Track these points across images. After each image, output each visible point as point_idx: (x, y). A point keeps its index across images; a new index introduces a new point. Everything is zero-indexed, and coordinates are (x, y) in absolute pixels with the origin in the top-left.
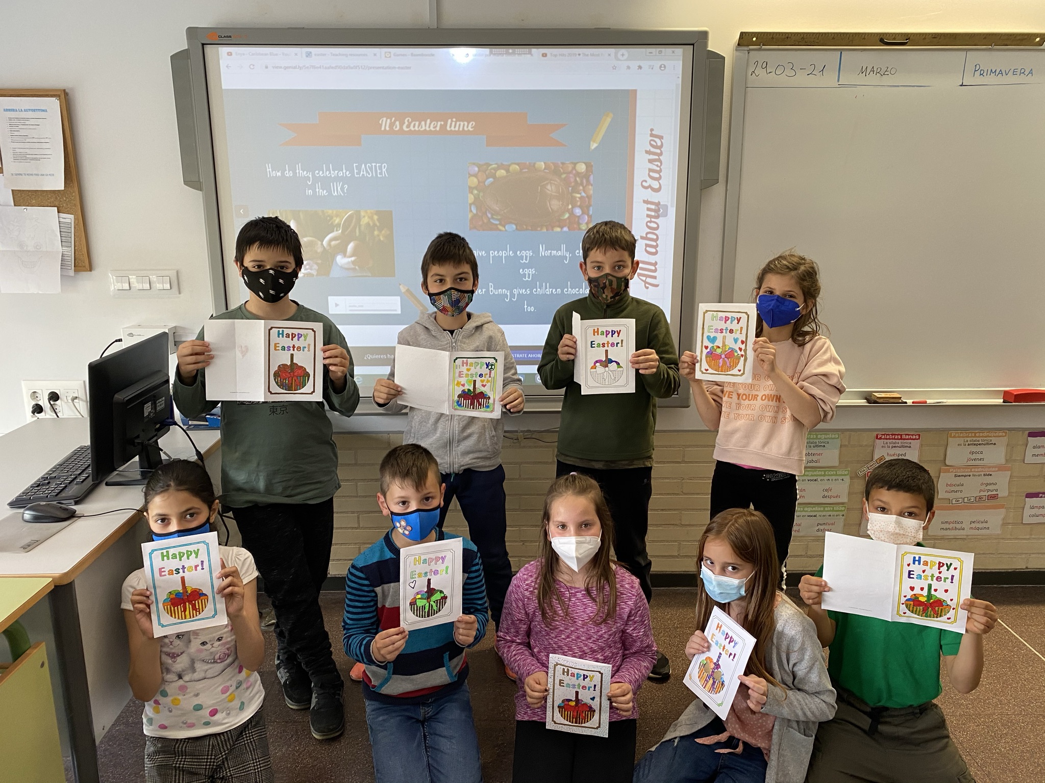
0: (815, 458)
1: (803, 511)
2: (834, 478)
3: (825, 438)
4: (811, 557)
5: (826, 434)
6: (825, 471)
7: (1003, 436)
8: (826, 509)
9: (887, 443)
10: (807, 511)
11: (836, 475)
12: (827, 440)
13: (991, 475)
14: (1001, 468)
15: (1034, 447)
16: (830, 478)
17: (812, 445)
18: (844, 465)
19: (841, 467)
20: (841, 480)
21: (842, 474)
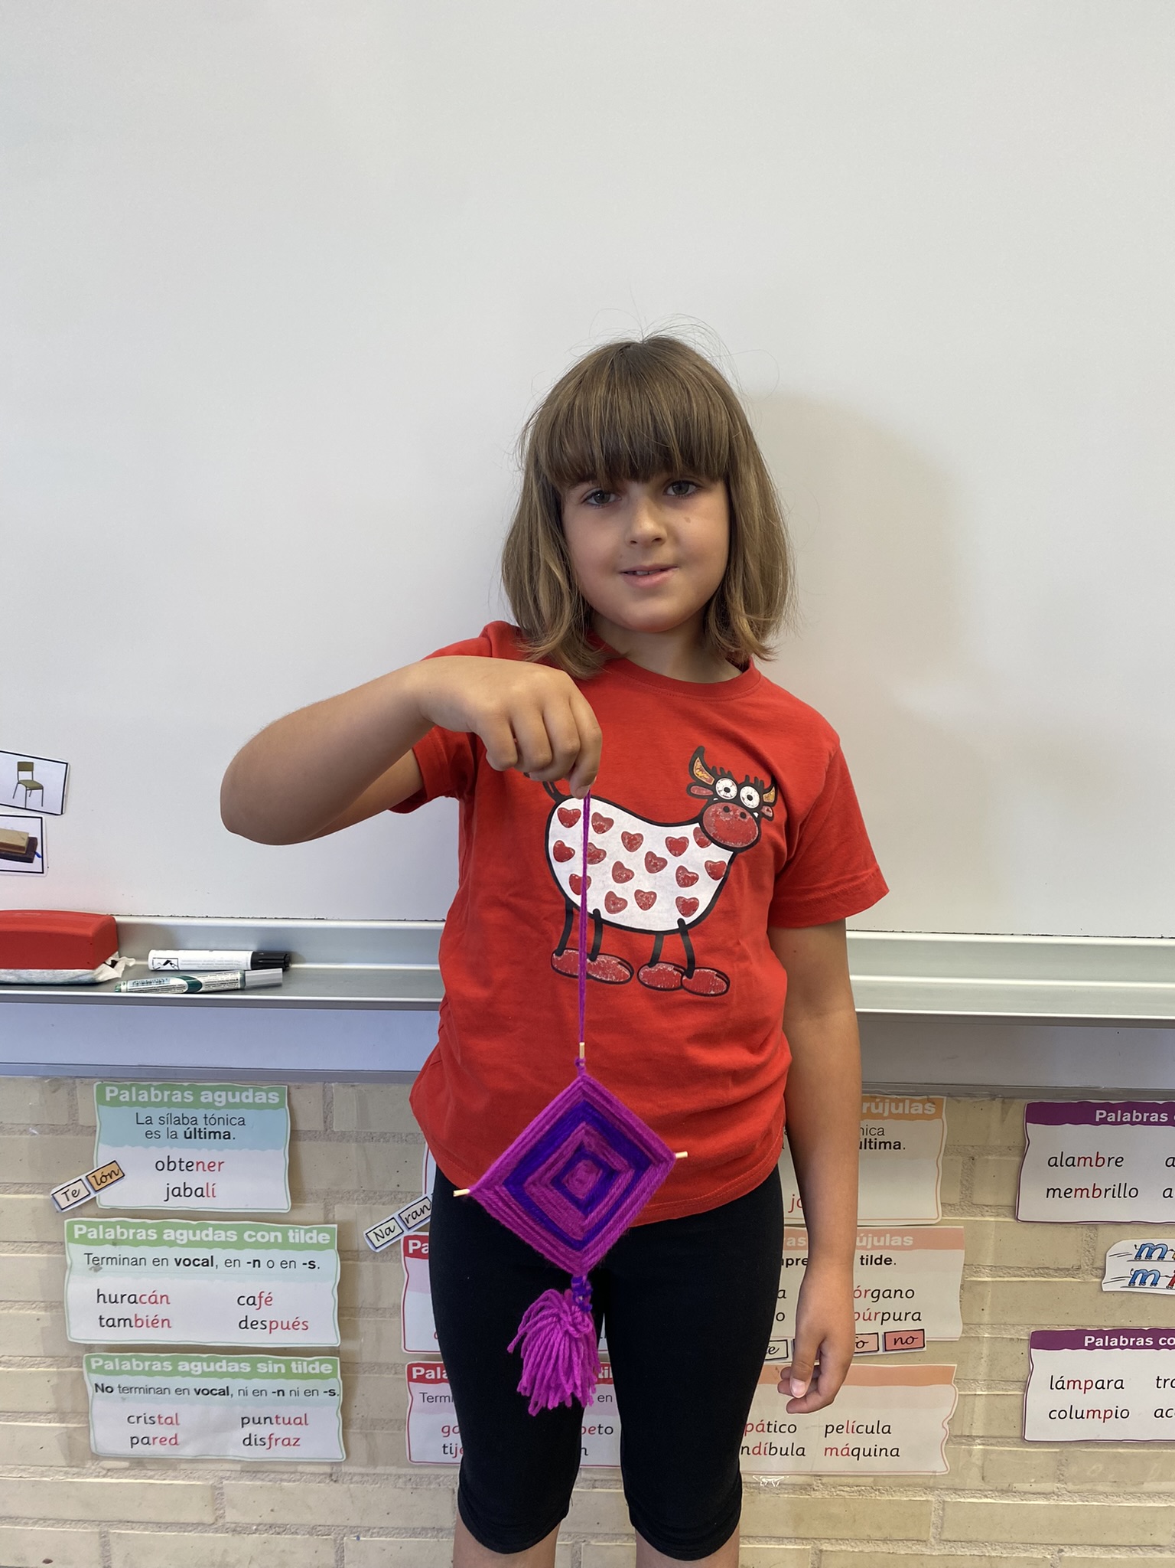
0: (196, 1179)
1: (175, 1372)
2: (278, 1255)
3: (229, 1105)
4: (243, 1529)
5: (234, 1090)
6: (240, 1231)
7: (930, 1118)
8: (262, 1368)
10: (187, 1374)
11: (285, 1245)
12: (238, 1113)
13: (888, 1261)
14: (925, 1237)
15: (1053, 1162)
16: (264, 1255)
17: (180, 1129)
18: (312, 1210)
19: (297, 1216)
20: (305, 1264)
21: (305, 1241)
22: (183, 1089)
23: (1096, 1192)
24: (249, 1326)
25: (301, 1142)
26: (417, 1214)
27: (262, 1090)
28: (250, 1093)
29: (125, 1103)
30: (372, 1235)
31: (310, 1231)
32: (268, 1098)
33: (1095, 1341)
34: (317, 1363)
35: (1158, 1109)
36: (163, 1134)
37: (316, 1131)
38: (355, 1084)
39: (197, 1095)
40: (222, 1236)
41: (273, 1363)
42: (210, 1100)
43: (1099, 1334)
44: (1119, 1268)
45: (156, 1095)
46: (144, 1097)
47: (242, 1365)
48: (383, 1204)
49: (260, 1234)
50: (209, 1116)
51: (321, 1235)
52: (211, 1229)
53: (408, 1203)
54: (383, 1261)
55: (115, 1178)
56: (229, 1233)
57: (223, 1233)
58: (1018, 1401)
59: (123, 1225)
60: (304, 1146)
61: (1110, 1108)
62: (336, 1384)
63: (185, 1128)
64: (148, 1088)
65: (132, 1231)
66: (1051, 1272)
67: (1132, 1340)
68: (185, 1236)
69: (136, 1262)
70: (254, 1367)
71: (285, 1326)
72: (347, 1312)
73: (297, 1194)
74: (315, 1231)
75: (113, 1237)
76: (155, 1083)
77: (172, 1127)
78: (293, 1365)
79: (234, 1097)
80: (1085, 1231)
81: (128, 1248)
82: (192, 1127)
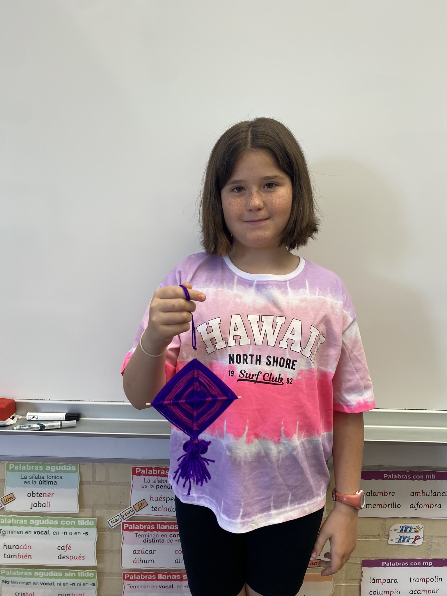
0: (43, 500)
1: (33, 576)
2: (74, 530)
3: (57, 471)
5: (58, 465)
6: (59, 521)
8: (67, 575)
9: (149, 481)
10: (38, 577)
11: (77, 526)
12: (60, 474)
16: (68, 530)
17: (38, 481)
18: (87, 512)
19: (81, 515)
20: (84, 533)
21: (84, 524)
22: (39, 465)
23: (385, 506)
24: (62, 558)
25: (83, 486)
26: (127, 514)
27: (70, 466)
28: (65, 467)
29: (17, 471)
30: (110, 522)
31: (86, 520)
32: (71, 469)
33: (386, 564)
34: (88, 573)
35: (407, 474)
36: (31, 482)
37: (89, 481)
38: (105, 463)
39: (44, 468)
40: (52, 522)
41: (71, 573)
42: (49, 469)
43: (388, 561)
44: (395, 535)
45: (28, 467)
46: (24, 468)
47: (59, 573)
48: (115, 510)
49: (67, 521)
50: (49, 476)
51: (91, 522)
52: (48, 520)
53: (124, 509)
54: (114, 532)
55: (12, 500)
56: (55, 521)
57: (53, 521)
58: (357, 588)
59: (14, 518)
60: (85, 487)
61: (389, 473)
62: (95, 581)
64: (25, 465)
65: (18, 521)
66: (369, 537)
67: (400, 563)
68: (38, 522)
69: (19, 533)
70: (63, 575)
71: (76, 558)
72: (100, 552)
73: (81, 505)
74: (88, 521)
75: (10, 523)
76: (28, 463)
77: (35, 480)
78: (79, 573)
79: (58, 468)
80: (381, 520)
81: (16, 527)
82: (42, 480)
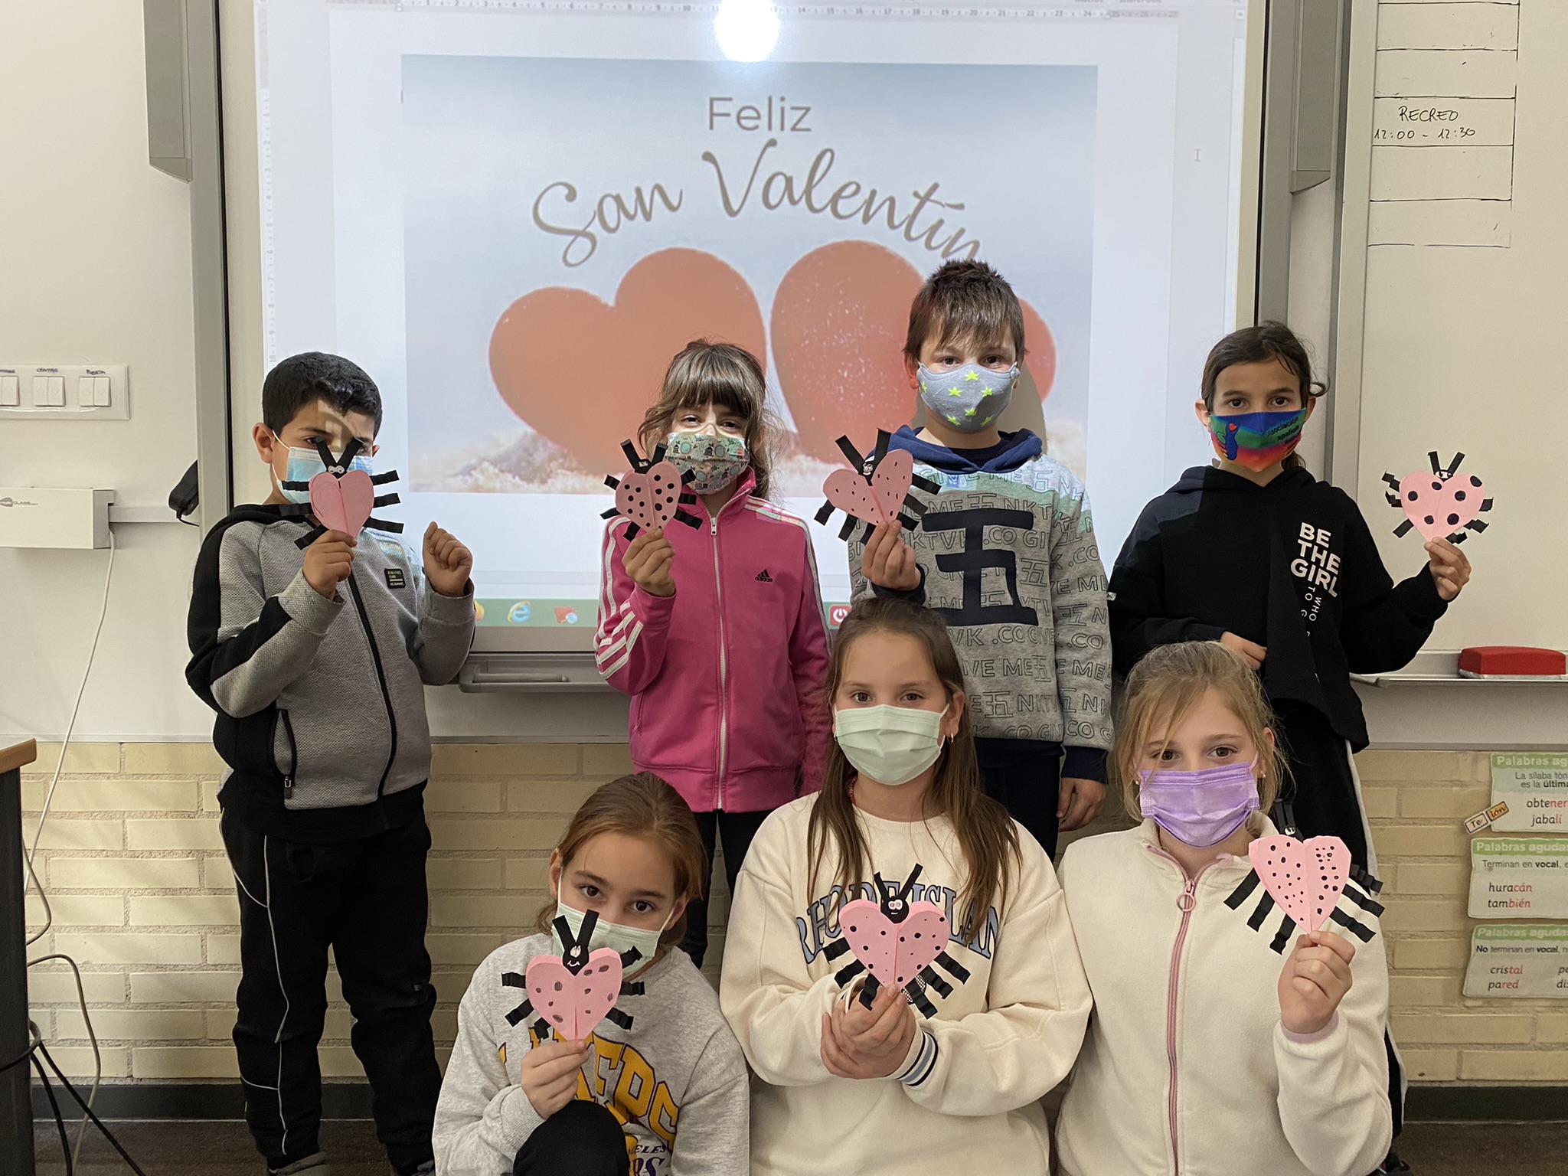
0: (1550, 812)
1: (1528, 937)
4: (1546, 1047)
10: (1535, 938)
17: (1541, 781)
22: (1542, 757)
29: (1509, 766)
36: (1532, 784)
39: (1551, 761)
40: (1563, 847)
42: (1558, 764)
45: (1527, 761)
46: (1520, 762)
52: (1557, 843)
55: (1503, 812)
59: (1506, 842)
63: (1543, 780)
64: (1521, 757)
65: (1511, 846)
68: (1542, 848)
69: (1513, 865)
75: (1499, 849)
76: (1526, 754)
77: (1537, 780)
81: (1508, 856)
82: (1548, 780)
